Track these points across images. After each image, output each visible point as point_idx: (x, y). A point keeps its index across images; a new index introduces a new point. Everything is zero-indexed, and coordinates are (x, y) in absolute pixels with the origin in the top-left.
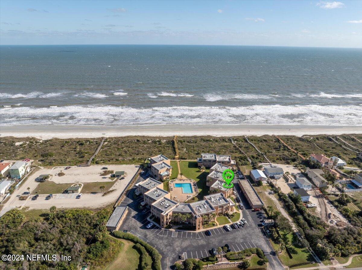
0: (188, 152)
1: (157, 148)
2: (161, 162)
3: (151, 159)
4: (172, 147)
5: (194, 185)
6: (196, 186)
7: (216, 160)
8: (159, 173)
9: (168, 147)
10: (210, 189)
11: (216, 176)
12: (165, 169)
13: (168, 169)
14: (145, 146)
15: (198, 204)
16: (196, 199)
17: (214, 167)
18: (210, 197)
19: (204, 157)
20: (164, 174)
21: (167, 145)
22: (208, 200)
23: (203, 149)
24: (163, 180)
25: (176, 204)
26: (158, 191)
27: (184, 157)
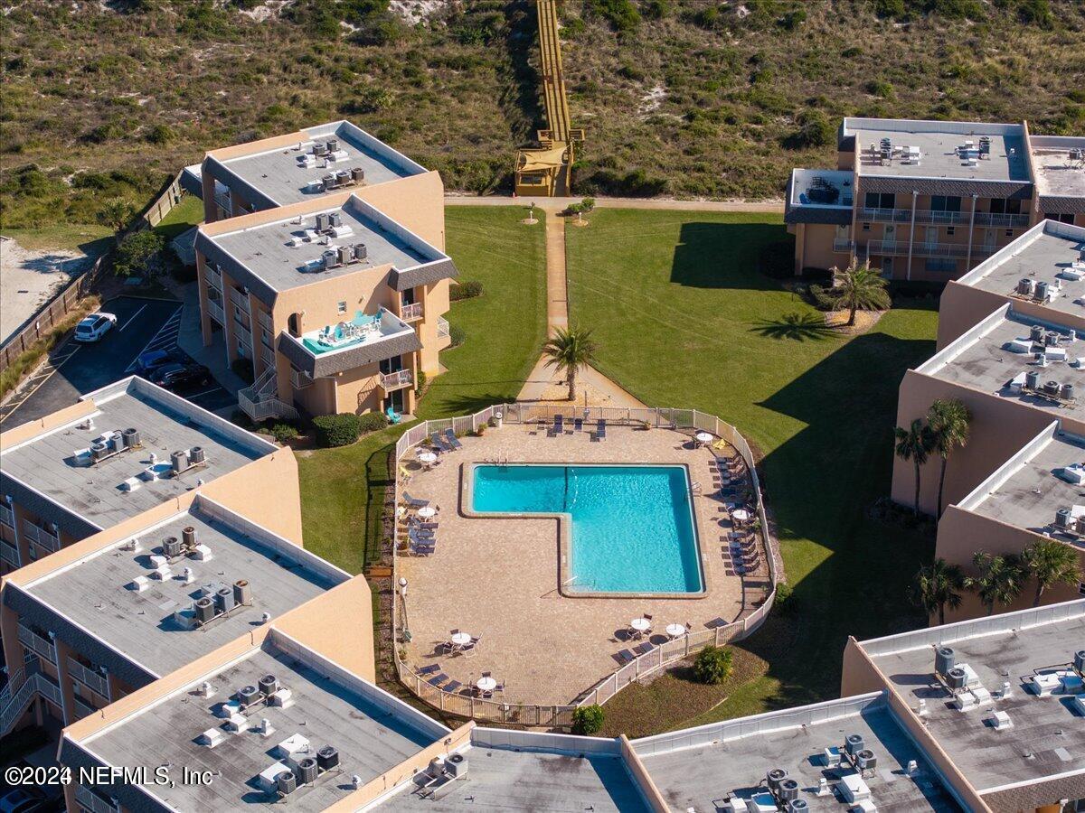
0: (691, 117)
1: (335, 76)
2: (332, 203)
3: (211, 168)
4: (500, 70)
5: (732, 492)
6: (747, 502)
7: (1029, 190)
8: (281, 327)
9: (463, 65)
10: (946, 548)
11: (1021, 379)
12: (362, 281)
13: (392, 278)
14: (197, 54)
15: (747, 750)
16: (742, 675)
17: (1003, 273)
18: (942, 660)
19: (883, 154)
20: (340, 346)
21: (453, 51)
22: (902, 694)
23: (872, 89)
24: (319, 421)
25: (423, 739)
26: (209, 545)
27: (631, 168)
